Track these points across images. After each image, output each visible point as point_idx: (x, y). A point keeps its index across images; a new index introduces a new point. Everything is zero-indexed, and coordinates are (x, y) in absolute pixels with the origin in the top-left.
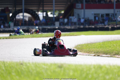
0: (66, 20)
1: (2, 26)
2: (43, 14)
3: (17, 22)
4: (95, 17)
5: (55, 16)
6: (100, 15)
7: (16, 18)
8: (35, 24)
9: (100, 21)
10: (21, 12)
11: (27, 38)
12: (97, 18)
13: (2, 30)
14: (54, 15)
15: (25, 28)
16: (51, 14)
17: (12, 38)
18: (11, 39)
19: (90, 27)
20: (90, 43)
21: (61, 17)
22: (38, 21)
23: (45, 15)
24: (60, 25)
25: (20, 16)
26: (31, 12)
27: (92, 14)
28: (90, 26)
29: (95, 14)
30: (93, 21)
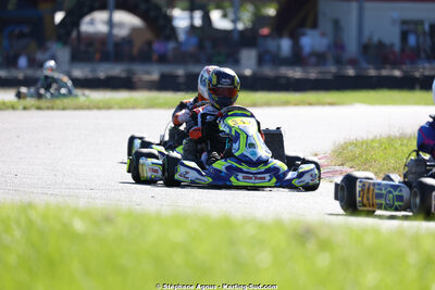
0: (285, 45)
1: (23, 61)
2: (192, 18)
3: (83, 47)
4: (404, 36)
5: (240, 26)
6: (427, 27)
7: (79, 32)
8: (155, 57)
9: (425, 51)
10: (103, 7)
11: (128, 108)
12: (412, 40)
13: (21, 76)
14: (234, 21)
15: (117, 70)
16: (225, 16)
17: (64, 109)
18: (58, 109)
19: (385, 72)
20: (397, 135)
21: (265, 31)
22: (171, 45)
23: (198, 22)
24: (261, 61)
25: (96, 23)
26: (143, 6)
27: (394, 22)
28: (384, 68)
29: (404, 22)
30: (397, 48)
